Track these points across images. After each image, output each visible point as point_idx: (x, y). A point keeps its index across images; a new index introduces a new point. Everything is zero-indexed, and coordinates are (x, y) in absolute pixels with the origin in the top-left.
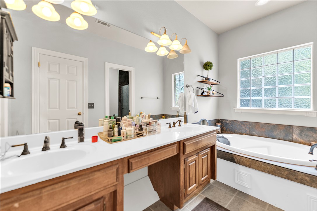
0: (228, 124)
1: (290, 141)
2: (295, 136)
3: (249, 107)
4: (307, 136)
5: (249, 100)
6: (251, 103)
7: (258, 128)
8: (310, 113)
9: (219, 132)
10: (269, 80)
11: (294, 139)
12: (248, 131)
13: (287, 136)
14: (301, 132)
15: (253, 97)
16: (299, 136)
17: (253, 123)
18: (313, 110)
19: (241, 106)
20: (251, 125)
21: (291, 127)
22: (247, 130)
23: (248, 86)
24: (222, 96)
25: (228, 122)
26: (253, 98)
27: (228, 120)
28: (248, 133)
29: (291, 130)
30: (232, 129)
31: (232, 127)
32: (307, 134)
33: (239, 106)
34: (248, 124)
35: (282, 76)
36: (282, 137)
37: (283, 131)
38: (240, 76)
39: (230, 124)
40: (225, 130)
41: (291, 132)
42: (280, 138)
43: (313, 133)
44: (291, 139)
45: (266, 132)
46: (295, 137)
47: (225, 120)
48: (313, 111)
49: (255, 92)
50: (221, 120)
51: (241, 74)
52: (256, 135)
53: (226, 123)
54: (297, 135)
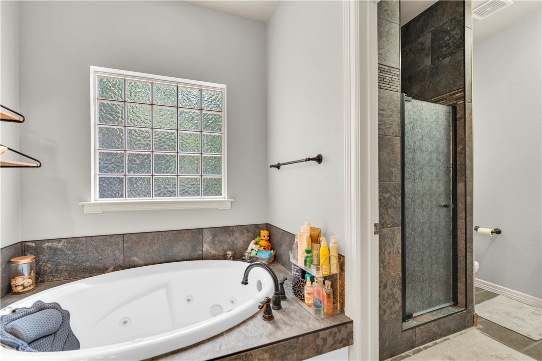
0: (63, 251)
1: (200, 259)
2: (206, 247)
3: (122, 196)
4: (221, 242)
5: (121, 180)
6: (126, 186)
7: (144, 244)
8: (223, 203)
9: (24, 287)
10: (162, 138)
11: (204, 254)
12: (122, 257)
13: (194, 250)
14: (214, 238)
15: (132, 173)
16: (211, 244)
17: (131, 236)
18: (226, 197)
19: (102, 196)
20: (127, 242)
21: (200, 231)
22: (117, 255)
23: (120, 146)
24: (35, 164)
25: (60, 245)
26: (132, 175)
27: (59, 240)
28: (121, 263)
29: (201, 237)
30: (75, 264)
31: (73, 257)
32: (221, 239)
33: (94, 195)
34: (120, 239)
35: (186, 133)
36: (186, 254)
37: (188, 242)
38: (97, 115)
39: (70, 249)
40: (51, 273)
41: (201, 240)
42: (186, 258)
43: (228, 236)
44: (200, 254)
45: (160, 251)
46: (207, 249)
47: (48, 240)
48: (226, 199)
49: (135, 161)
50: (34, 245)
51: (101, 110)
52: (141, 262)
53: (54, 251)
54: (208, 244)
